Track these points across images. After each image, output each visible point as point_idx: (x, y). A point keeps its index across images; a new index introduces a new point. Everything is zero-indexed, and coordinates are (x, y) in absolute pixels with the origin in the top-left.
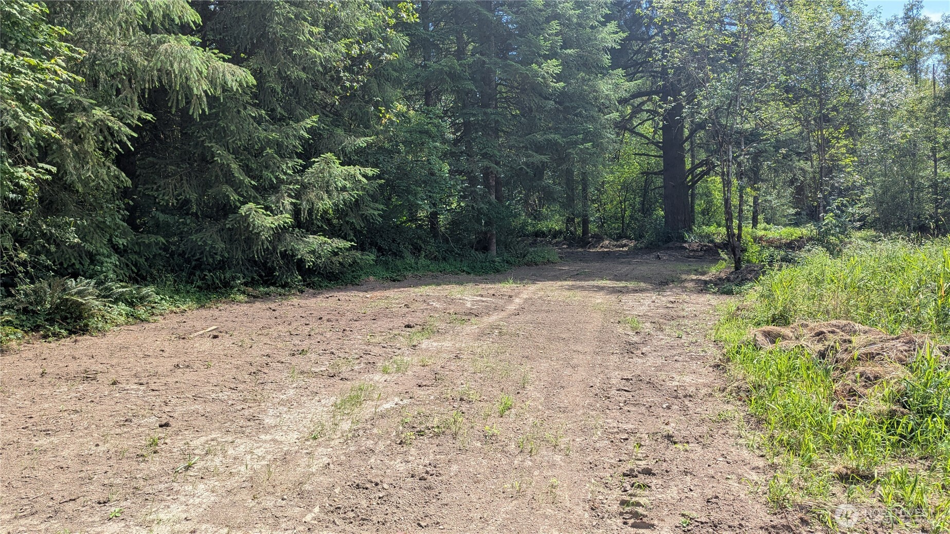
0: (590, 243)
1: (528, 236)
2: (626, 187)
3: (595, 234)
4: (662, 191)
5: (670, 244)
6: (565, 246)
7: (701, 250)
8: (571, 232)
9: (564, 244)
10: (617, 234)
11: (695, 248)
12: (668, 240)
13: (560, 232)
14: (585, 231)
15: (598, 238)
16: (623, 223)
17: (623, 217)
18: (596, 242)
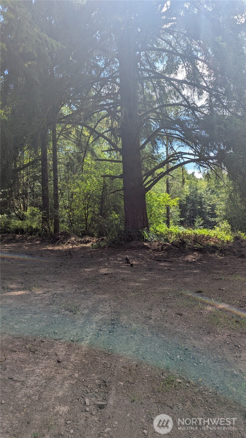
0: (59, 239)
1: (9, 233)
2: (88, 196)
3: (64, 232)
4: (122, 193)
5: (133, 243)
6: (38, 242)
7: (162, 249)
8: (45, 229)
9: (37, 240)
10: (82, 232)
11: (156, 247)
12: (130, 239)
13: (36, 230)
14: (56, 229)
15: (66, 235)
16: (86, 224)
17: (86, 219)
18: (64, 238)
